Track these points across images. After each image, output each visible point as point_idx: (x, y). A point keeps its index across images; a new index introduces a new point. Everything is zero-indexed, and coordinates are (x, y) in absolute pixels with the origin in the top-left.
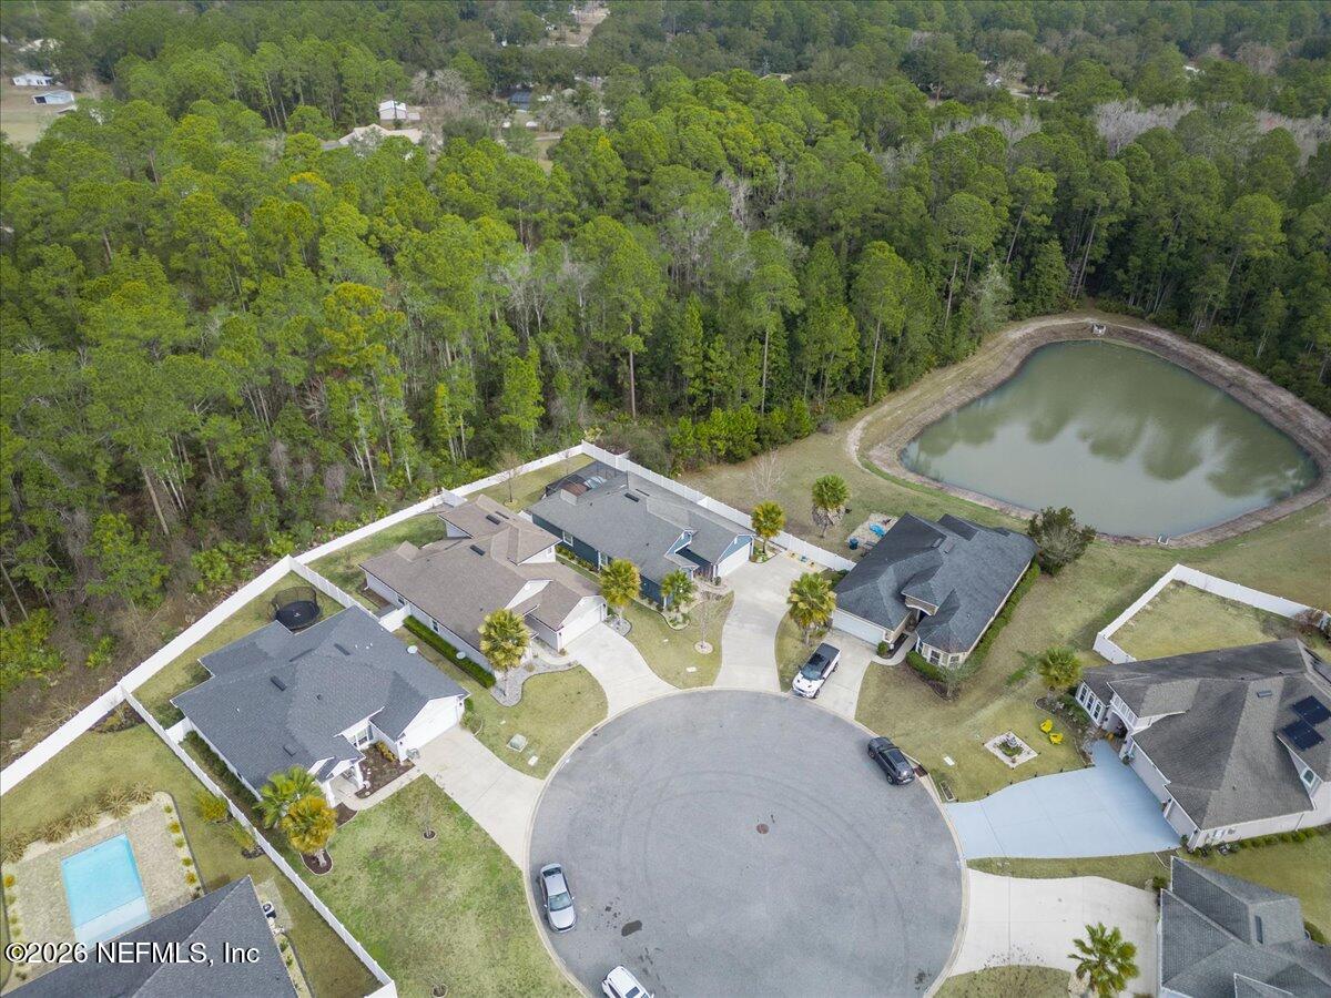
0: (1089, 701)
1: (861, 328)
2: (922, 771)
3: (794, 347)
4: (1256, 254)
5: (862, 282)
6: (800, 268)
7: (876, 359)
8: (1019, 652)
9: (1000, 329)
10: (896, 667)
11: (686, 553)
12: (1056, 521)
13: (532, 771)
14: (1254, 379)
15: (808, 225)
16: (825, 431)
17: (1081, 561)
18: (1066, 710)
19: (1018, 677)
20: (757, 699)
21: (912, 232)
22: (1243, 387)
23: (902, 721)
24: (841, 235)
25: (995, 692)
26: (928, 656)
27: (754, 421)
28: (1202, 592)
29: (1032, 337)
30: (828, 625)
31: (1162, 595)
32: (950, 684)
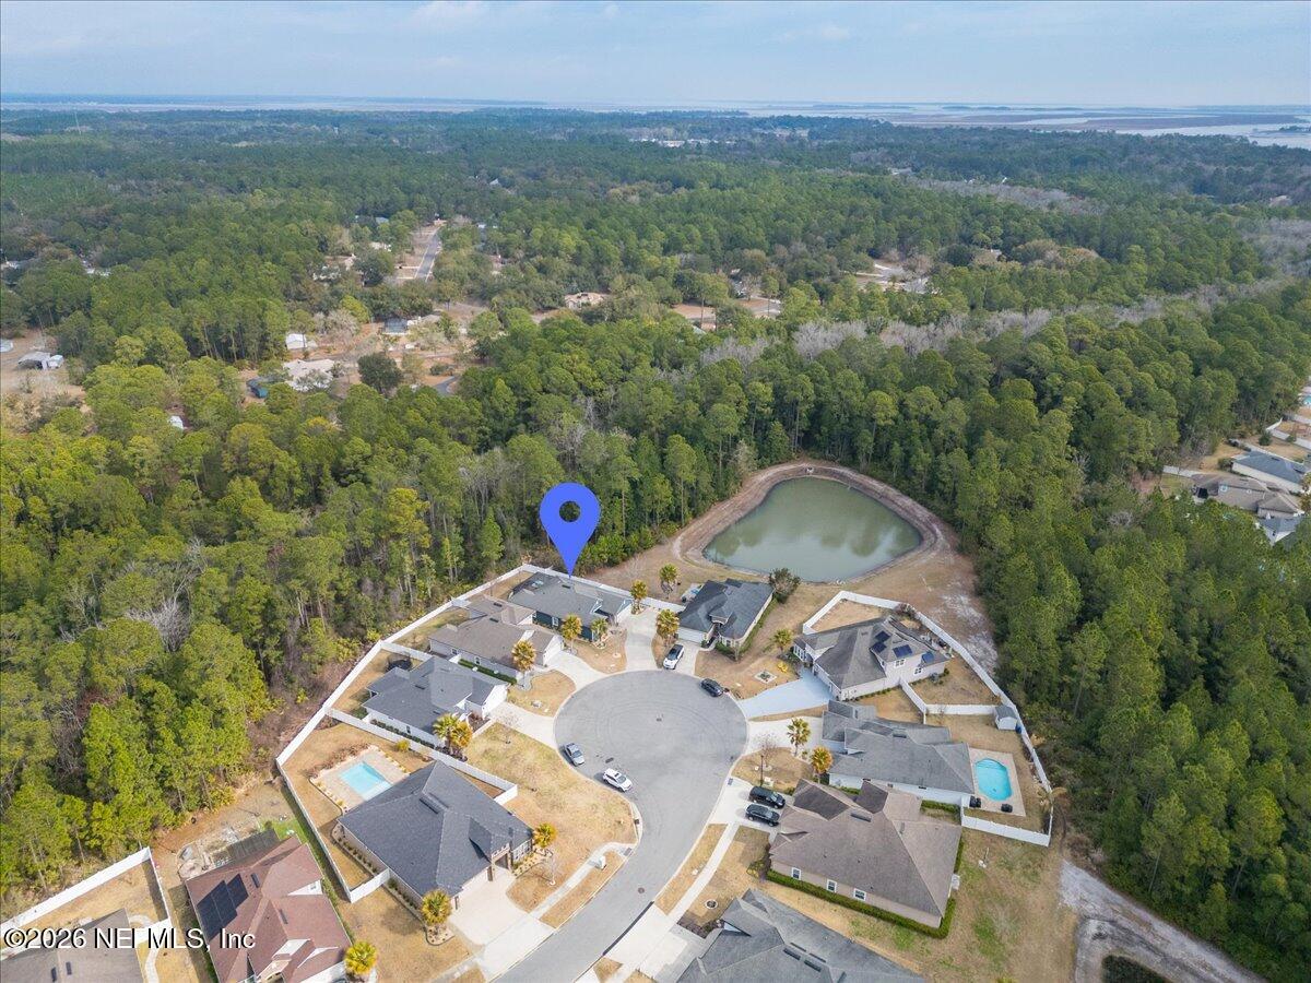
0: (799, 652)
1: (672, 484)
2: (727, 690)
3: (637, 498)
4: (882, 423)
5: (669, 459)
6: (633, 452)
7: (683, 500)
8: (767, 638)
9: (752, 475)
10: (711, 651)
11: (599, 611)
12: (781, 575)
13: (547, 714)
14: (892, 492)
15: (633, 424)
16: (660, 543)
17: (795, 594)
18: (790, 658)
19: (769, 648)
20: (648, 673)
21: (694, 425)
22: (886, 497)
23: (716, 671)
24: (654, 429)
25: (758, 655)
26: (725, 644)
27: (621, 541)
28: (855, 603)
29: (772, 478)
30: (676, 636)
31: (836, 607)
32: (737, 654)
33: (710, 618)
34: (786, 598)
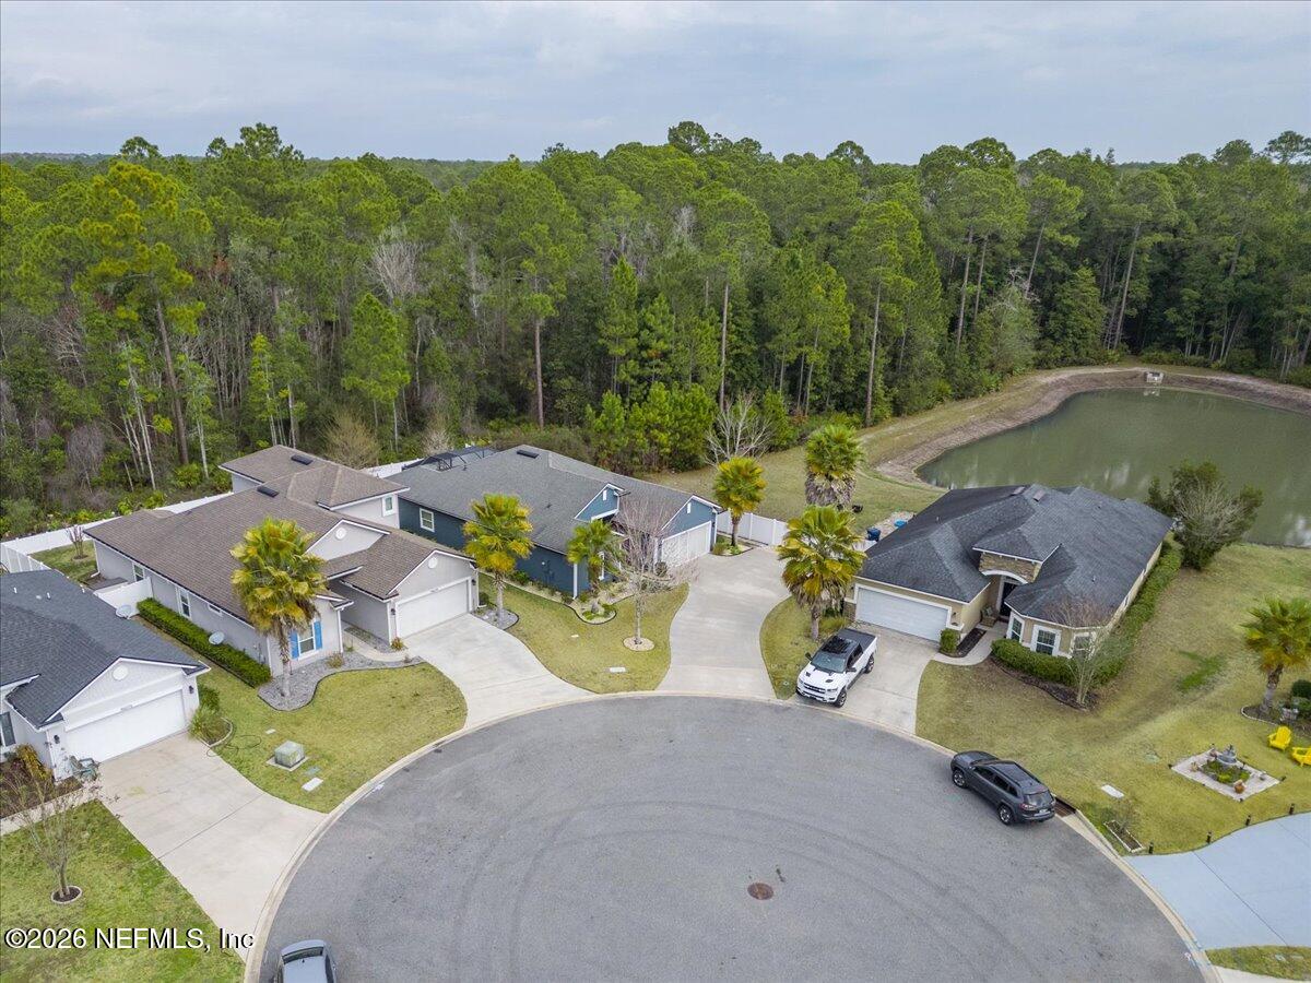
2: (1065, 807)
3: (763, 330)
7: (874, 363)
8: (1181, 652)
9: (1023, 373)
10: (976, 668)
20: (735, 710)
23: (1005, 736)
25: (1157, 703)
26: (1032, 643)
29: (1067, 383)
30: (847, 606)
32: (1083, 686)
33: (973, 560)
34: (1211, 552)
